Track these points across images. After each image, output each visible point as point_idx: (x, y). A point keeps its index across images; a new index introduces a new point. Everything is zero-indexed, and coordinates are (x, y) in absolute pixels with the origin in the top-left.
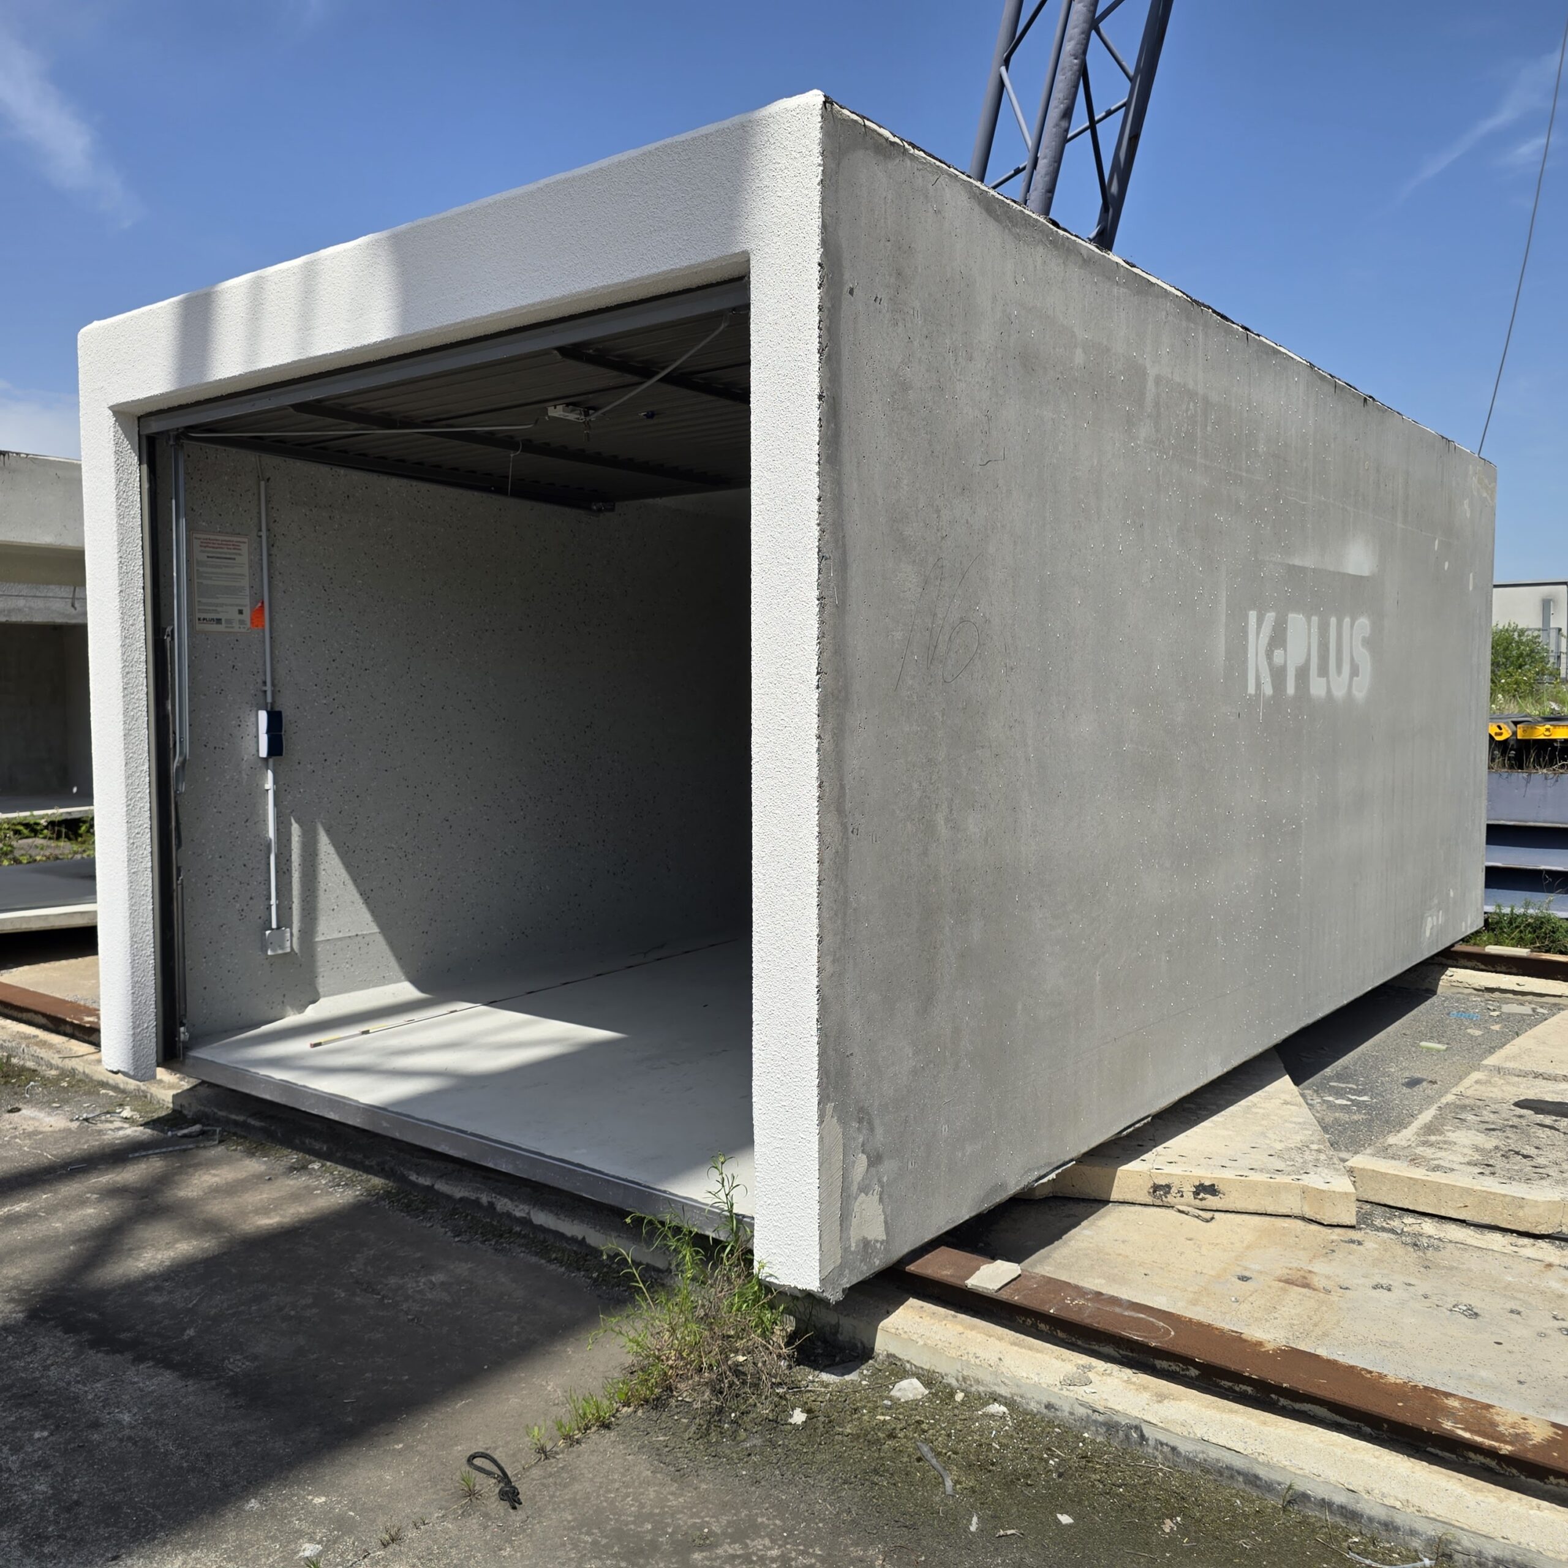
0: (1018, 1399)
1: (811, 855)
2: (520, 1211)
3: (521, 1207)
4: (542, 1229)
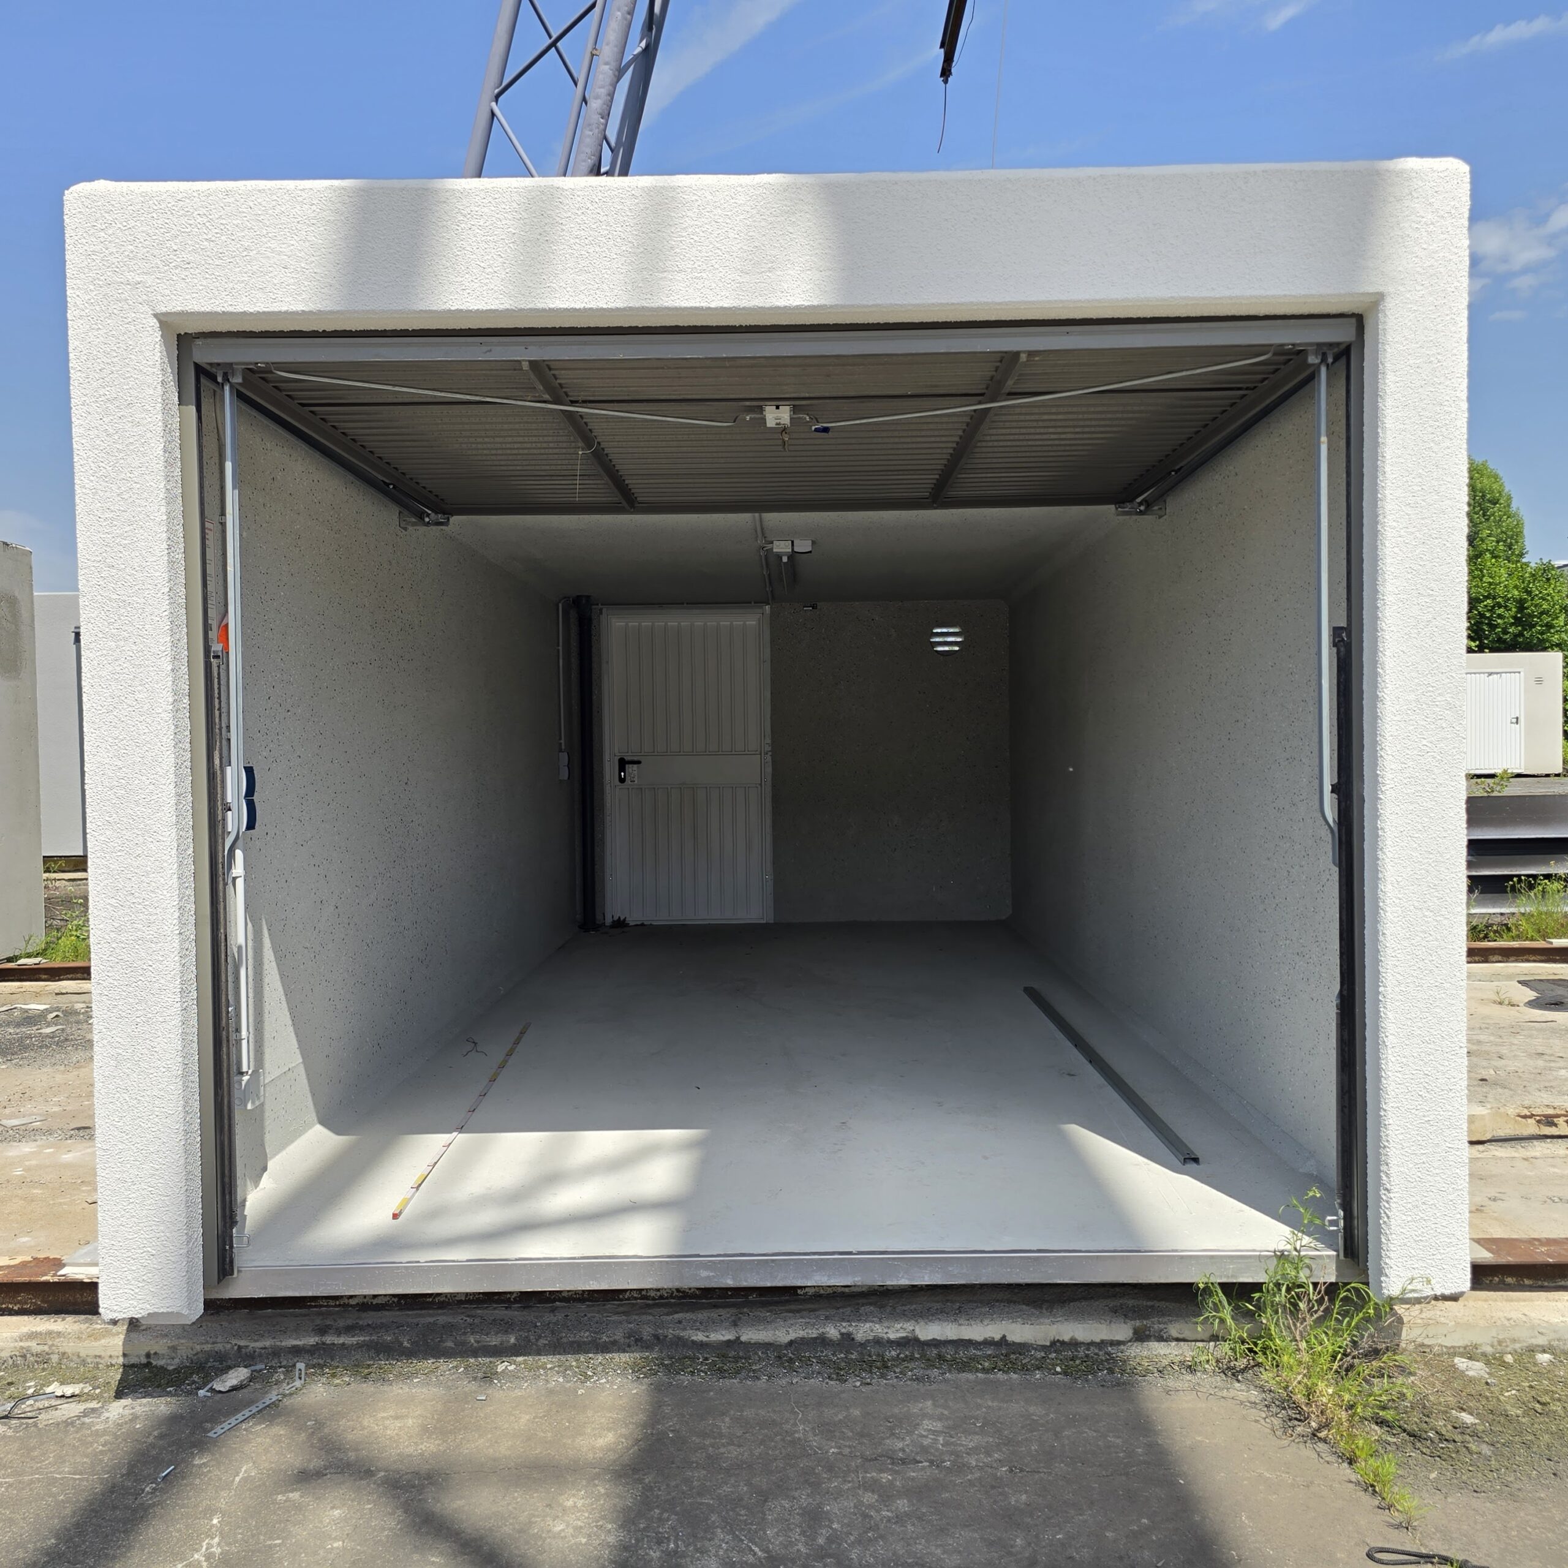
0: (1555, 1343)
1: (1460, 875)
2: (896, 1330)
3: (898, 1326)
4: (935, 1343)
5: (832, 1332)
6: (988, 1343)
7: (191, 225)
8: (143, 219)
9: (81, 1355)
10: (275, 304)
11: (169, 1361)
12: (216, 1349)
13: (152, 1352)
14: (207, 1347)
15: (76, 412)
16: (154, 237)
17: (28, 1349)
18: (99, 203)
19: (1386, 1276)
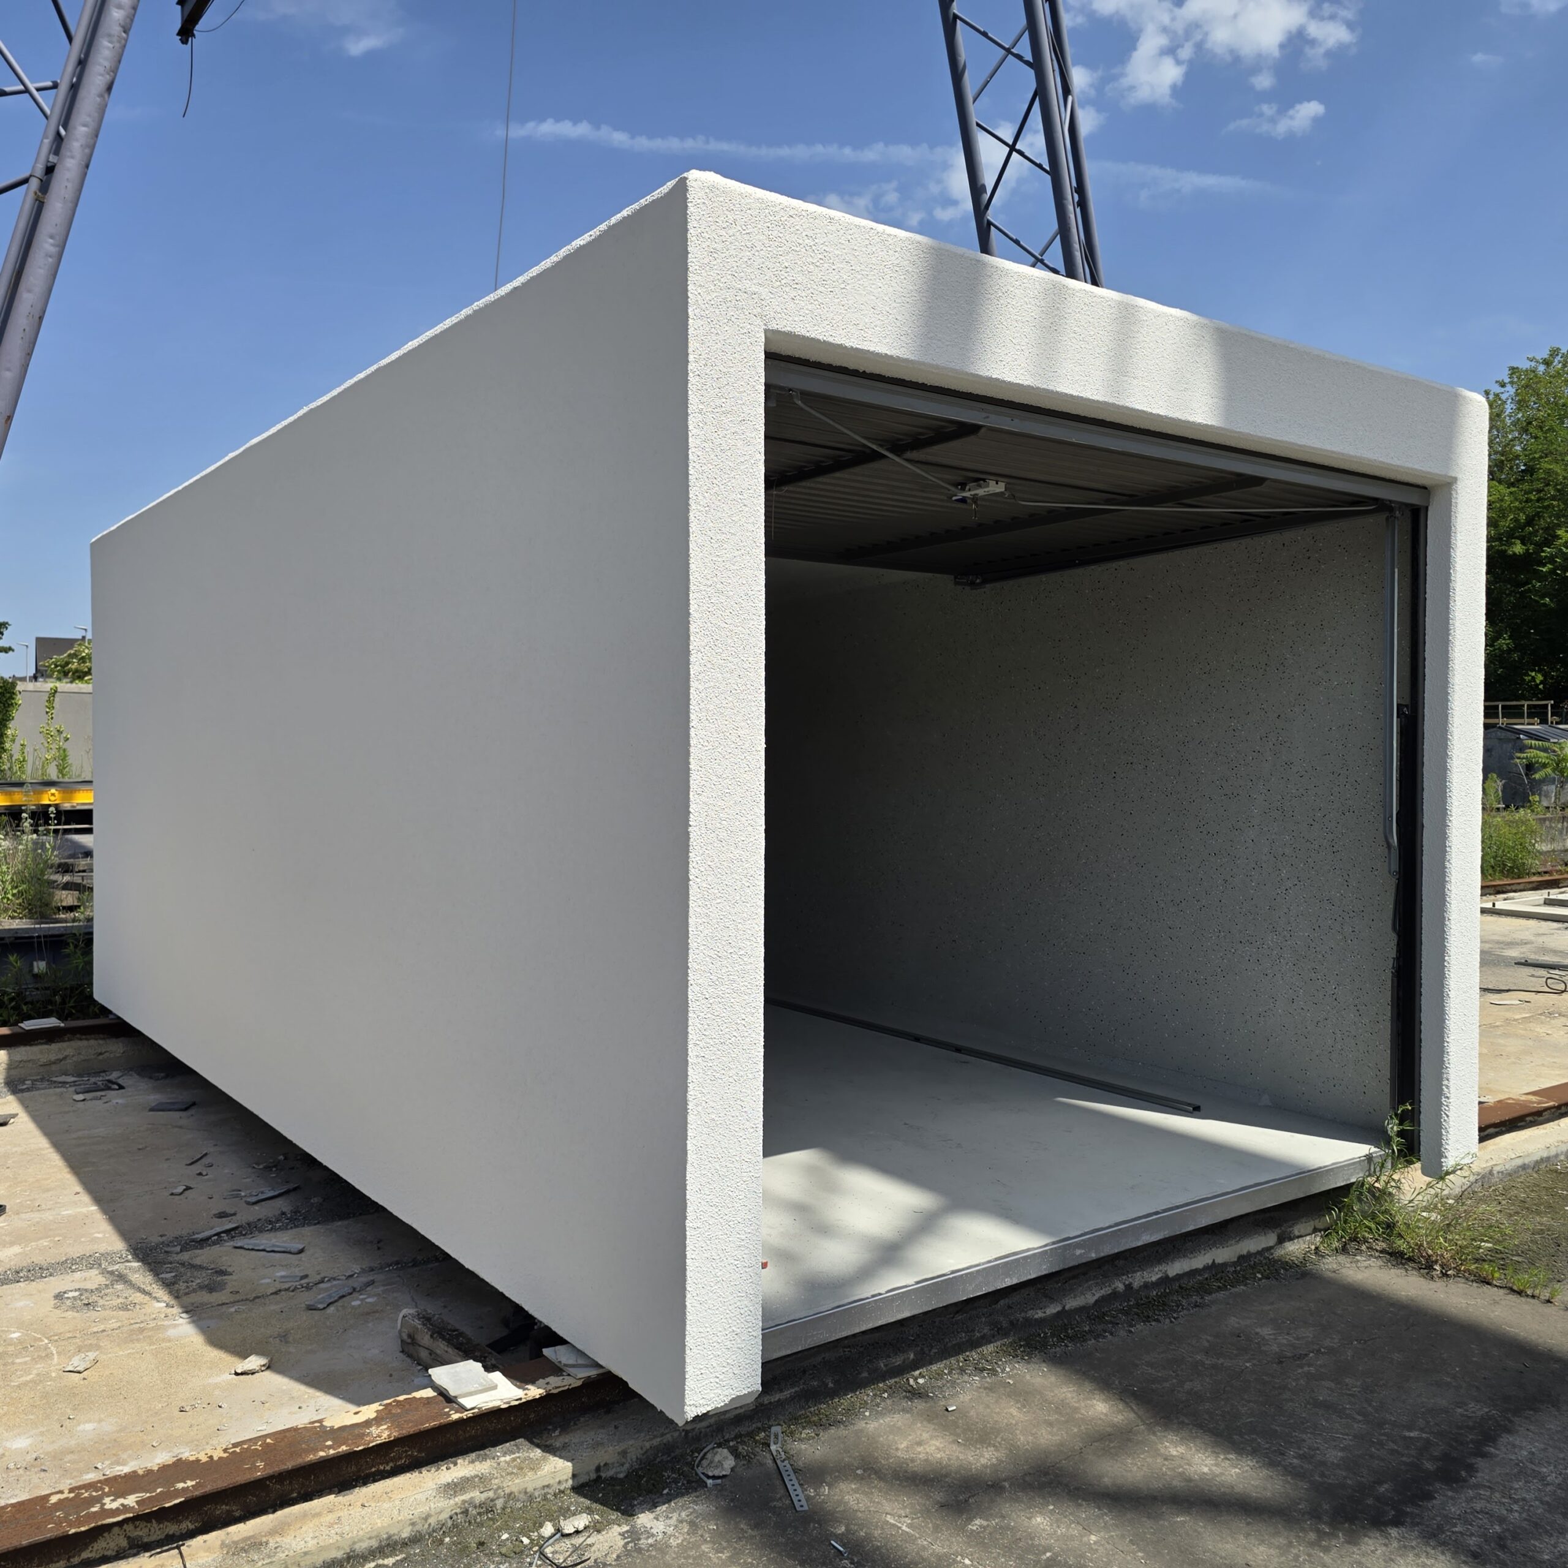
3: (1157, 1270)
4: (1179, 1277)
5: (1120, 1286)
6: (1207, 1268)
7: (800, 244)
8: (759, 226)
9: (528, 1490)
10: (865, 343)
11: (618, 1470)
12: (665, 1441)
13: (602, 1464)
14: (656, 1442)
15: (693, 419)
16: (769, 249)
17: (471, 1502)
18: (722, 199)
19: (1446, 1157)
